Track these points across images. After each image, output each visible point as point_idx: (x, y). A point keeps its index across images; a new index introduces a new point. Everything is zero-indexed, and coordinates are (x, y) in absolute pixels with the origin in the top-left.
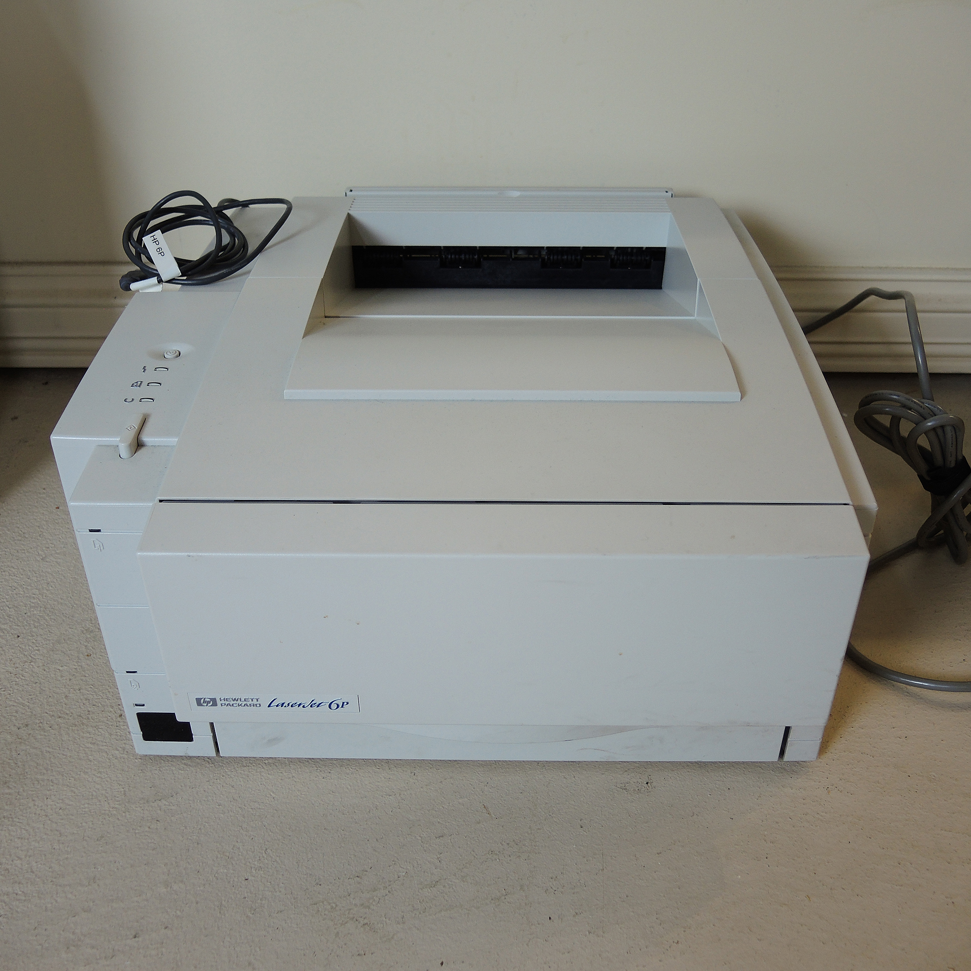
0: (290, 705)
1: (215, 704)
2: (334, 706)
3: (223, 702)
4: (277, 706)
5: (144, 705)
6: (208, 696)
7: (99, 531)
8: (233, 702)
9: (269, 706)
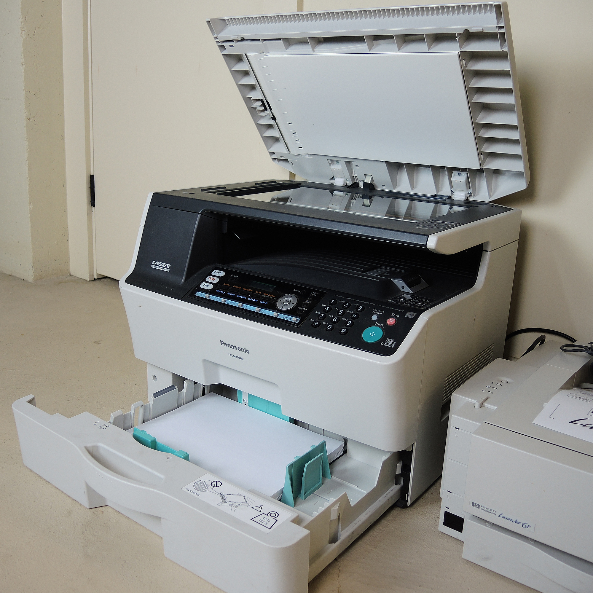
0: (508, 519)
1: (479, 508)
2: (524, 526)
3: (482, 508)
4: (502, 517)
5: (449, 508)
6: (477, 503)
7: (459, 429)
8: (486, 509)
9: (499, 516)
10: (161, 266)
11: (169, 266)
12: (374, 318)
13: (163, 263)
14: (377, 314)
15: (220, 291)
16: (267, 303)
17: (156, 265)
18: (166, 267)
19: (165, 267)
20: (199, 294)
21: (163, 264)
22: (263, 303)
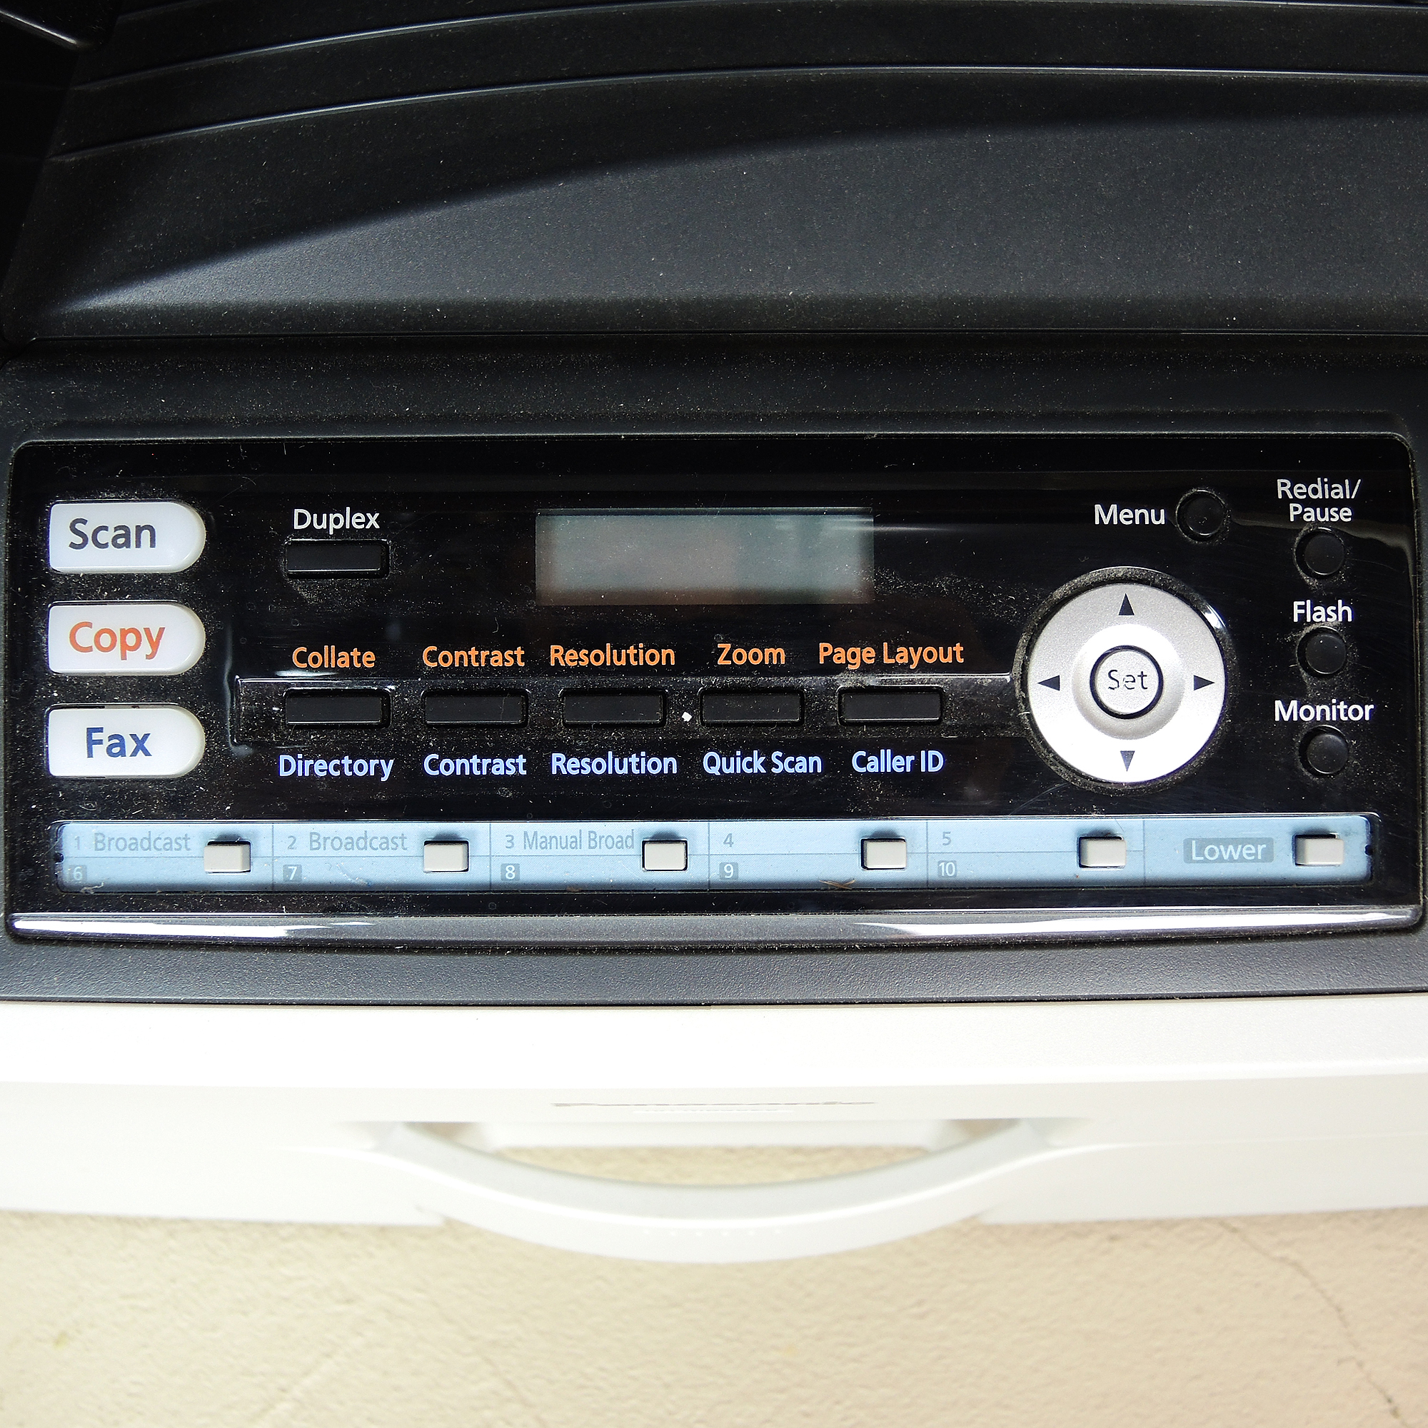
15: (321, 767)
20: (91, 849)
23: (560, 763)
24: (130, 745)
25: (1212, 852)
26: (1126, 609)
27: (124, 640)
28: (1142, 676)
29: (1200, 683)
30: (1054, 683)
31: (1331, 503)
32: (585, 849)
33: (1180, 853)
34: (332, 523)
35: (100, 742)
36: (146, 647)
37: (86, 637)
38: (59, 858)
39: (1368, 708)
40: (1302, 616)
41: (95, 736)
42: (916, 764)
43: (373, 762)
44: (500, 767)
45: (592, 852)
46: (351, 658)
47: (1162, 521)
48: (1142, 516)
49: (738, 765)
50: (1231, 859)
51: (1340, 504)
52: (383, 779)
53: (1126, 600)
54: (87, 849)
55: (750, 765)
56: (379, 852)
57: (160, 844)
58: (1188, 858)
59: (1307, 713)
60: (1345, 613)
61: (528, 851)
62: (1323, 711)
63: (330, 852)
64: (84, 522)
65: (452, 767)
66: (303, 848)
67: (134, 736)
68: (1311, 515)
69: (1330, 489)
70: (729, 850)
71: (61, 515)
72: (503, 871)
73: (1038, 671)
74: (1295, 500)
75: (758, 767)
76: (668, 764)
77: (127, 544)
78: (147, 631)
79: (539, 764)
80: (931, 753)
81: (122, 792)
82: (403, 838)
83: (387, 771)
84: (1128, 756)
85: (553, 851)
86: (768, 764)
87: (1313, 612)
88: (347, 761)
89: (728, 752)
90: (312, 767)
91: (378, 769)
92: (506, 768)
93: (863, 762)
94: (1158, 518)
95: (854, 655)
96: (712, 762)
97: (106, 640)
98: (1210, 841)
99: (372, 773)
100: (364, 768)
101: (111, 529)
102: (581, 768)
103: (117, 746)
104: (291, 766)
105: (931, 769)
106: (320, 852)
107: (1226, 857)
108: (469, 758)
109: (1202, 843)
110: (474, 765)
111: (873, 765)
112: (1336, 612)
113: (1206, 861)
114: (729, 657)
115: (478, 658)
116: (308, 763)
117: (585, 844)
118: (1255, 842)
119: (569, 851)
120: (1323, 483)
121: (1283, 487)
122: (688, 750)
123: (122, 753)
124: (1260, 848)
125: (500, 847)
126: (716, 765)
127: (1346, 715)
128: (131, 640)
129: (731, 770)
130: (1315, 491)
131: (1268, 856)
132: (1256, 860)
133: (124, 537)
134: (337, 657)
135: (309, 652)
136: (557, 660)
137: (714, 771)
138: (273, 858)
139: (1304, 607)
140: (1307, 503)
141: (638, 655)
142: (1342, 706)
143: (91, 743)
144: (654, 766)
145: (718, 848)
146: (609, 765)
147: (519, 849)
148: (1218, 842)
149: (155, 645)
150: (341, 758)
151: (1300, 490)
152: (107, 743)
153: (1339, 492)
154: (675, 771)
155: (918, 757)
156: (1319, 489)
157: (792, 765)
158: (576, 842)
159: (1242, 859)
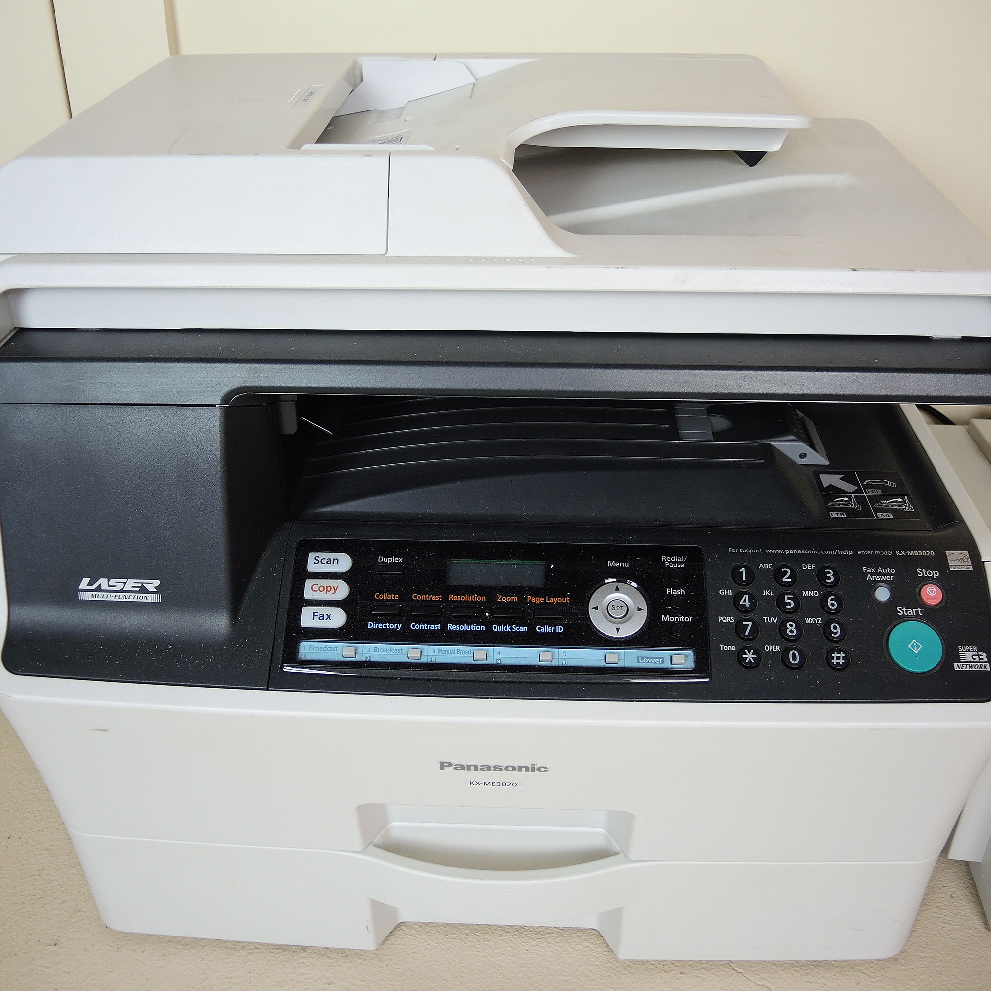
10: (122, 591)
11: (152, 584)
12: (882, 594)
13: (125, 580)
14: (883, 581)
15: (380, 626)
16: (560, 629)
17: (99, 589)
18: (143, 590)
19: (138, 589)
20: (308, 649)
21: (125, 583)
22: (550, 630)
23: (450, 626)
24: (326, 617)
25: (646, 660)
26: (617, 589)
27: (327, 589)
28: (622, 607)
29: (639, 610)
30: (596, 608)
31: (678, 562)
32: (456, 654)
33: (636, 661)
34: (389, 560)
35: (317, 616)
36: (333, 591)
37: (316, 588)
38: (299, 652)
39: (690, 618)
40: (670, 593)
41: (315, 614)
42: (555, 630)
43: (396, 625)
44: (433, 627)
45: (458, 655)
46: (392, 596)
47: (628, 566)
48: (622, 564)
49: (502, 629)
50: (652, 663)
51: (681, 563)
52: (398, 630)
53: (617, 587)
54: (307, 650)
55: (506, 629)
56: (395, 653)
57: (329, 649)
58: (638, 662)
59: (672, 619)
60: (683, 592)
61: (439, 654)
62: (677, 619)
63: (380, 652)
64: (318, 557)
65: (418, 627)
66: (372, 651)
67: (327, 615)
68: (672, 565)
69: (678, 559)
70: (499, 656)
71: (312, 556)
72: (431, 660)
73: (591, 605)
74: (667, 561)
75: (509, 629)
76: (482, 628)
77: (330, 564)
78: (334, 586)
79: (444, 627)
80: (560, 627)
81: (321, 631)
82: (402, 649)
83: (400, 628)
84: (618, 629)
85: (446, 654)
86: (511, 629)
87: (673, 592)
88: (388, 624)
89: (499, 625)
90: (378, 626)
91: (397, 626)
92: (435, 628)
93: (539, 629)
94: (627, 565)
95: (537, 599)
96: (495, 627)
97: (321, 589)
98: (645, 657)
99: (395, 628)
100: (393, 626)
101: (326, 559)
102: (457, 628)
103: (322, 617)
104: (371, 625)
105: (559, 631)
106: (377, 653)
107: (650, 662)
108: (424, 624)
109: (642, 658)
110: (425, 626)
111: (543, 630)
112: (680, 592)
113: (644, 663)
114: (501, 599)
115: (428, 597)
116: (377, 624)
117: (456, 653)
118: (659, 658)
119: (451, 655)
120: (676, 557)
121: (664, 558)
122: (488, 624)
123: (323, 619)
124: (660, 659)
125: (431, 653)
126: (496, 628)
127: (684, 620)
128: (329, 589)
129: (501, 630)
130: (673, 559)
131: (663, 662)
132: (659, 663)
133: (330, 562)
134: (388, 596)
135: (380, 594)
136: (451, 599)
137: (496, 630)
138: (363, 654)
139: (670, 590)
140: (671, 562)
141: (476, 598)
142: (683, 617)
143: (314, 616)
144: (478, 628)
145: (496, 655)
146: (465, 627)
147: (436, 653)
148: (647, 657)
149: (335, 590)
150: (386, 624)
151: (669, 559)
152: (319, 616)
153: (680, 560)
154: (484, 630)
155: (556, 628)
156: (674, 559)
157: (518, 629)
158: (453, 652)
159: (655, 663)
